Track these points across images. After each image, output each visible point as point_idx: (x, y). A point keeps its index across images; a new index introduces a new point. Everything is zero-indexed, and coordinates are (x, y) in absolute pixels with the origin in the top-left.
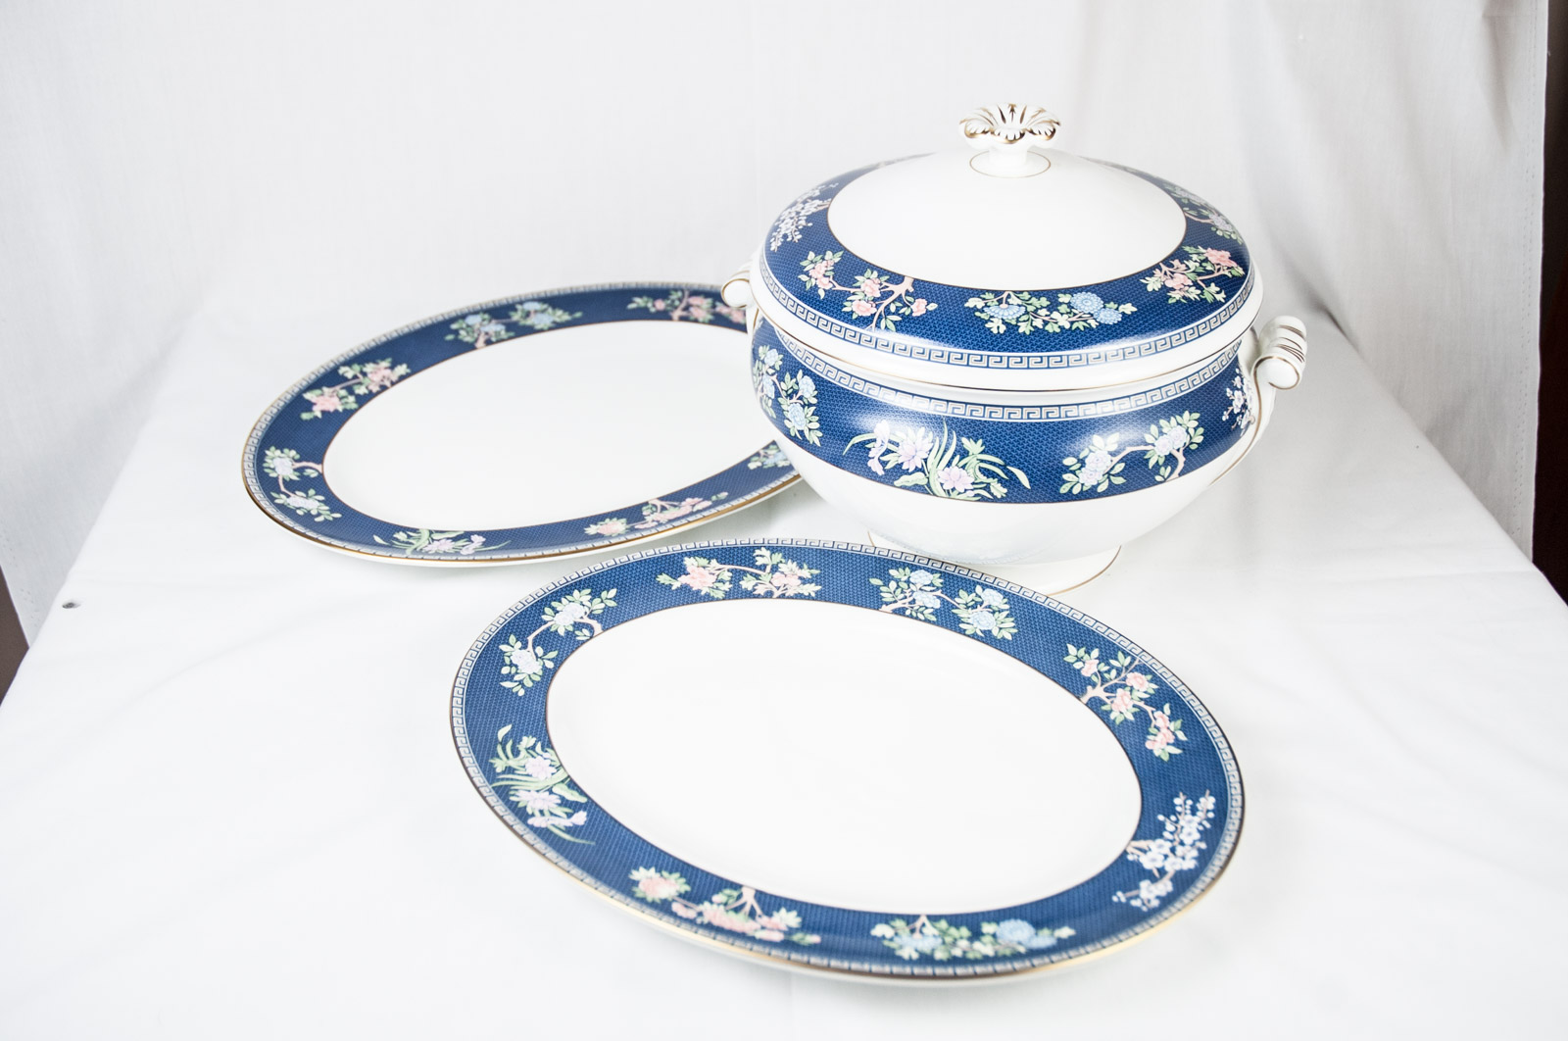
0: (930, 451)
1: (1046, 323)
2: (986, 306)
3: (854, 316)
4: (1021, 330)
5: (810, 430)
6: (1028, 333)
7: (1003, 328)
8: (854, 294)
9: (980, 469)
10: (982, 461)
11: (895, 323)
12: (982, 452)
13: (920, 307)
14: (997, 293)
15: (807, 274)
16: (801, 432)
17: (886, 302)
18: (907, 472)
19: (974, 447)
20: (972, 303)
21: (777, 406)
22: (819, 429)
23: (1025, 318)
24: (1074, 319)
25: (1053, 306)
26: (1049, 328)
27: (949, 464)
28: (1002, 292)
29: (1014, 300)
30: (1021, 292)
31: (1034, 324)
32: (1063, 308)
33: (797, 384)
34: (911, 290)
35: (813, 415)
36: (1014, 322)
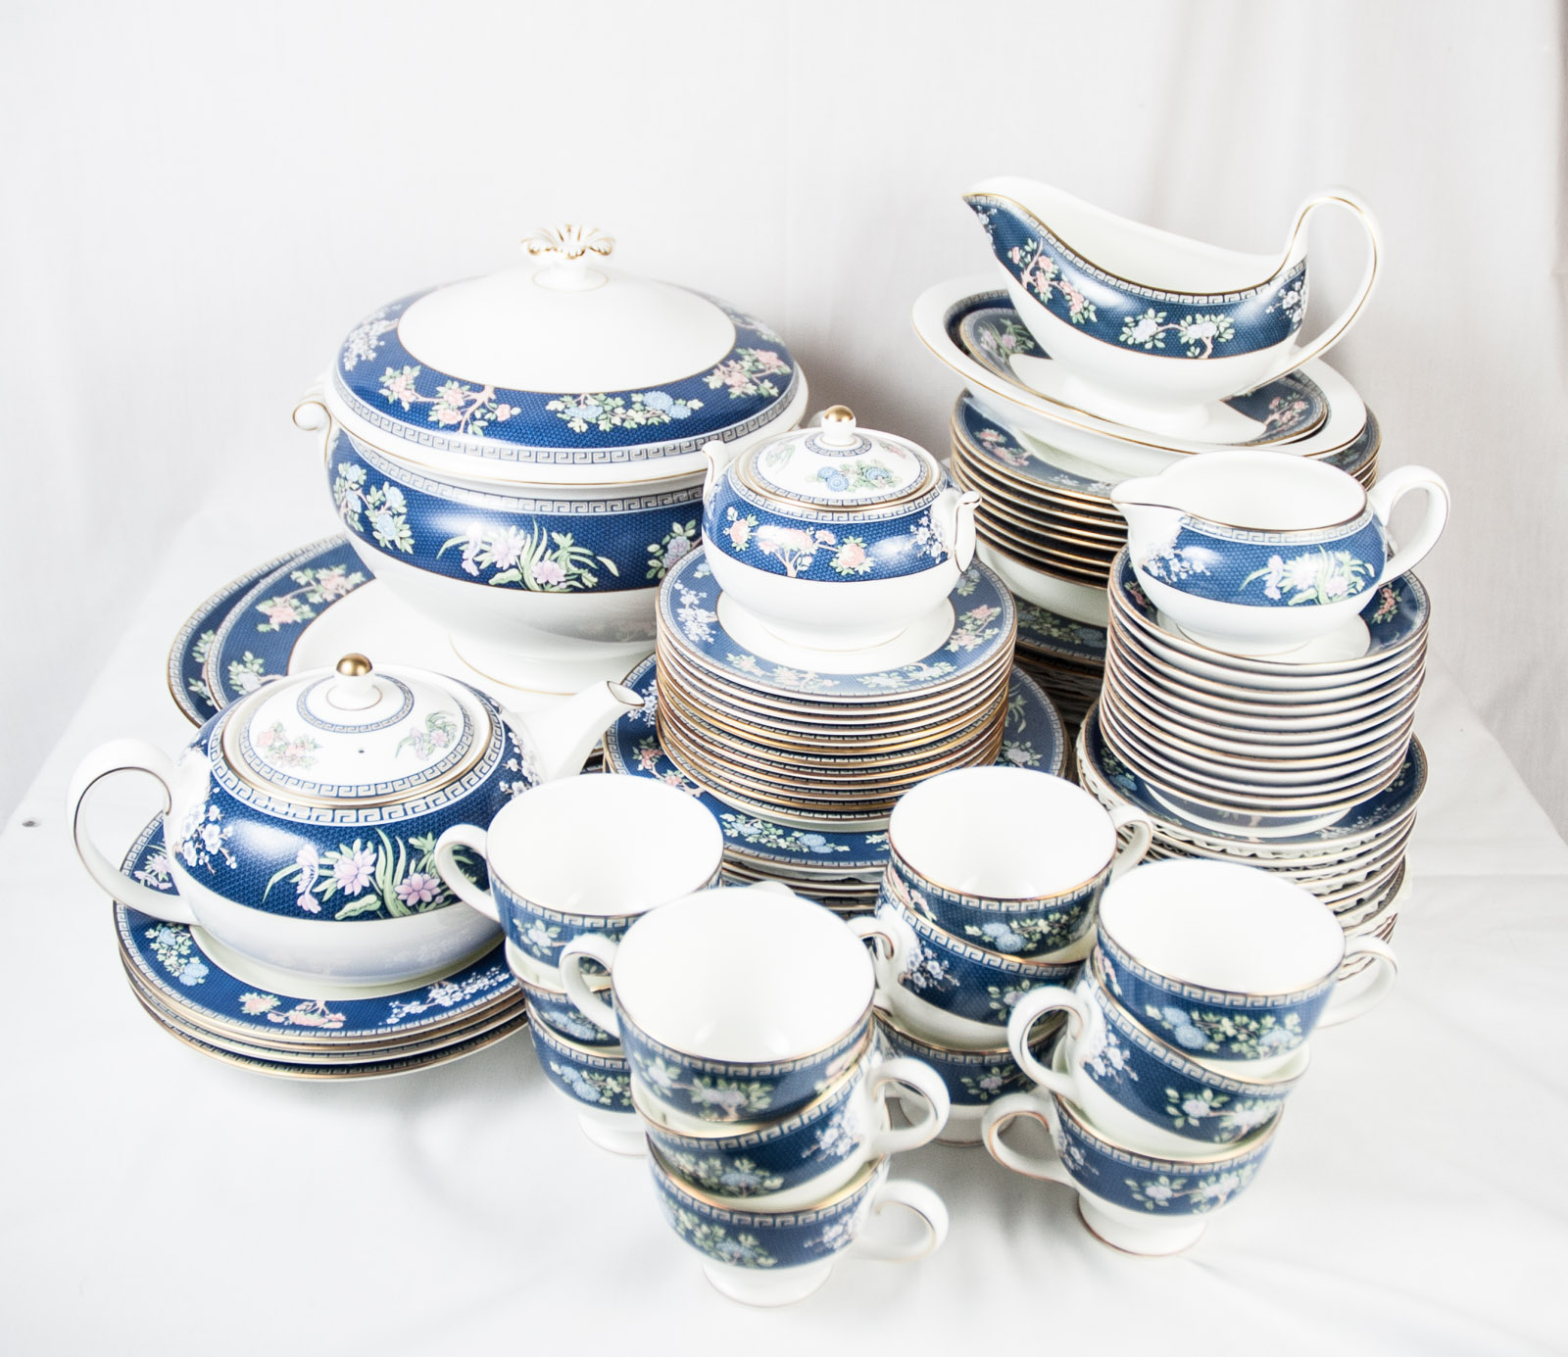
0: (523, 547)
1: (623, 420)
2: (566, 407)
3: (441, 425)
4: (601, 428)
5: (401, 538)
6: (608, 430)
7: (585, 428)
8: (438, 404)
9: (572, 561)
10: (572, 553)
11: (482, 428)
12: (573, 545)
13: (504, 413)
14: (575, 396)
15: (388, 388)
16: (392, 542)
17: (470, 410)
18: (501, 570)
19: (564, 541)
20: (552, 406)
21: (364, 520)
22: (412, 537)
23: (604, 416)
24: (648, 415)
25: (628, 405)
26: (627, 425)
27: (542, 559)
28: (579, 395)
29: (591, 401)
30: (597, 394)
31: (613, 422)
32: (637, 406)
33: (384, 495)
34: (494, 397)
35: (404, 523)
36: (594, 421)
